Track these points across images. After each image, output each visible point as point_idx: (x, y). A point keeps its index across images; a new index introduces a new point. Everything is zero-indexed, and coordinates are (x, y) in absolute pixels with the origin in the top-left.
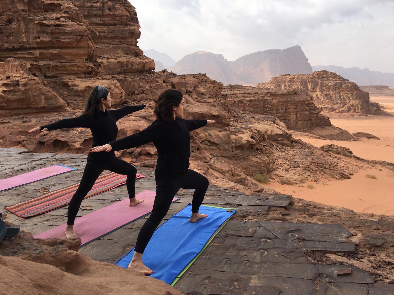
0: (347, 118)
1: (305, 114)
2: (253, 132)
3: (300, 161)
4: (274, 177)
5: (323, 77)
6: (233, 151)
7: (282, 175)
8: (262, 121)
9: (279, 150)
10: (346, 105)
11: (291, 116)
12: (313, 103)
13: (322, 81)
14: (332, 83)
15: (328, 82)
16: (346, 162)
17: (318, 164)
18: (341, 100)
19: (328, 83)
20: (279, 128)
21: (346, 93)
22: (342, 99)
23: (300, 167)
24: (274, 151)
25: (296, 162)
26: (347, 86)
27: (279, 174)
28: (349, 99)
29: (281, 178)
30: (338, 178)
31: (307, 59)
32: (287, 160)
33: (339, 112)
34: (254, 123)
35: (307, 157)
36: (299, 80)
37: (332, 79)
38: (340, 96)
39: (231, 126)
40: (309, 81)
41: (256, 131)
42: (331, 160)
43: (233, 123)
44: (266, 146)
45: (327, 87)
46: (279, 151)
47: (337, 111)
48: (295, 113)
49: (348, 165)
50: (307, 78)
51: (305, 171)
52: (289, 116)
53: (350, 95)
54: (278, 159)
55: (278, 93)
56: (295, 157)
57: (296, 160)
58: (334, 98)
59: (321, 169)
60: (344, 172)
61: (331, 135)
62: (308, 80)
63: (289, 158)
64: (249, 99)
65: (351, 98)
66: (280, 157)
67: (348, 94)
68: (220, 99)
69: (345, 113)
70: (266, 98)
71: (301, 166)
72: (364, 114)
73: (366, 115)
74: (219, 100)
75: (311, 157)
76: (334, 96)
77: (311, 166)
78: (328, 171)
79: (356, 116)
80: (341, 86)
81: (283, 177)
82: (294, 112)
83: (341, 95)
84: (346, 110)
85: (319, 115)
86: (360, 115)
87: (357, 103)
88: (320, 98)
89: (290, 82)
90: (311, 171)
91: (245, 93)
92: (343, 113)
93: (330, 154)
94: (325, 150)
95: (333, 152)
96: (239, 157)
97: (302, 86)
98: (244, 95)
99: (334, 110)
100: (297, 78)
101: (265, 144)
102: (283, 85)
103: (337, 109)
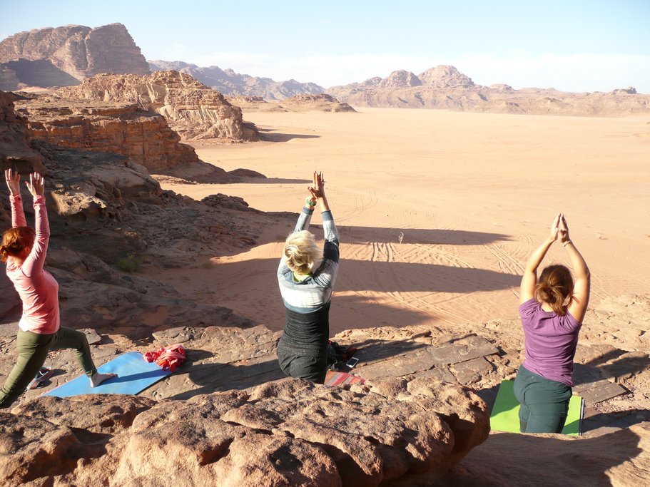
0: (215, 146)
1: (158, 144)
2: (95, 185)
3: (183, 226)
4: (149, 260)
5: (171, 82)
6: (66, 224)
7: (161, 254)
8: (105, 164)
9: (145, 212)
10: (211, 126)
11: (135, 147)
12: (167, 126)
13: (171, 87)
14: (185, 92)
15: (179, 90)
16: (243, 219)
17: (210, 228)
18: (202, 117)
19: (181, 92)
20: (136, 175)
21: (210, 107)
22: (205, 118)
23: (185, 237)
24: (136, 215)
25: (177, 229)
26: (210, 97)
27: (156, 252)
28: (215, 118)
29: (160, 259)
30: (241, 245)
31: (138, 49)
32: (162, 227)
33: (203, 138)
34: (91, 168)
35: (192, 219)
36: (132, 85)
37: (185, 85)
38: (200, 112)
39: (52, 177)
40: (150, 88)
41: (101, 184)
42: (224, 219)
43: (54, 172)
44: (122, 207)
45: (179, 97)
46: (144, 214)
47: (200, 136)
48: (141, 143)
49: (248, 224)
50: (147, 82)
51: (195, 242)
52: (133, 149)
53: (215, 111)
54: (147, 228)
55: (106, 109)
56: (173, 221)
57: (176, 226)
58: (193, 116)
59: (217, 235)
60: (246, 234)
61: (201, 175)
62: (149, 85)
63: (164, 224)
64: (53, 119)
65: (217, 116)
66: (149, 224)
67: (213, 109)
68: (15, 126)
69: (212, 139)
70: (86, 117)
71: (186, 235)
72: (238, 141)
73: (241, 142)
74: (14, 129)
75: (198, 218)
76: (192, 112)
77: (201, 232)
78: (225, 237)
79: (227, 144)
80: (201, 97)
81: (163, 258)
82: (139, 142)
83: (203, 110)
84: (212, 134)
85: (179, 146)
86: (233, 142)
87: (226, 123)
88: (171, 116)
89: (118, 88)
90: (203, 240)
91: (44, 109)
92: (209, 140)
93: (218, 210)
94: (211, 203)
95: (223, 205)
96: (80, 233)
97: (140, 96)
98: (42, 111)
99: (194, 135)
100: (130, 82)
101: (119, 205)
102: (106, 92)
103: (198, 134)
